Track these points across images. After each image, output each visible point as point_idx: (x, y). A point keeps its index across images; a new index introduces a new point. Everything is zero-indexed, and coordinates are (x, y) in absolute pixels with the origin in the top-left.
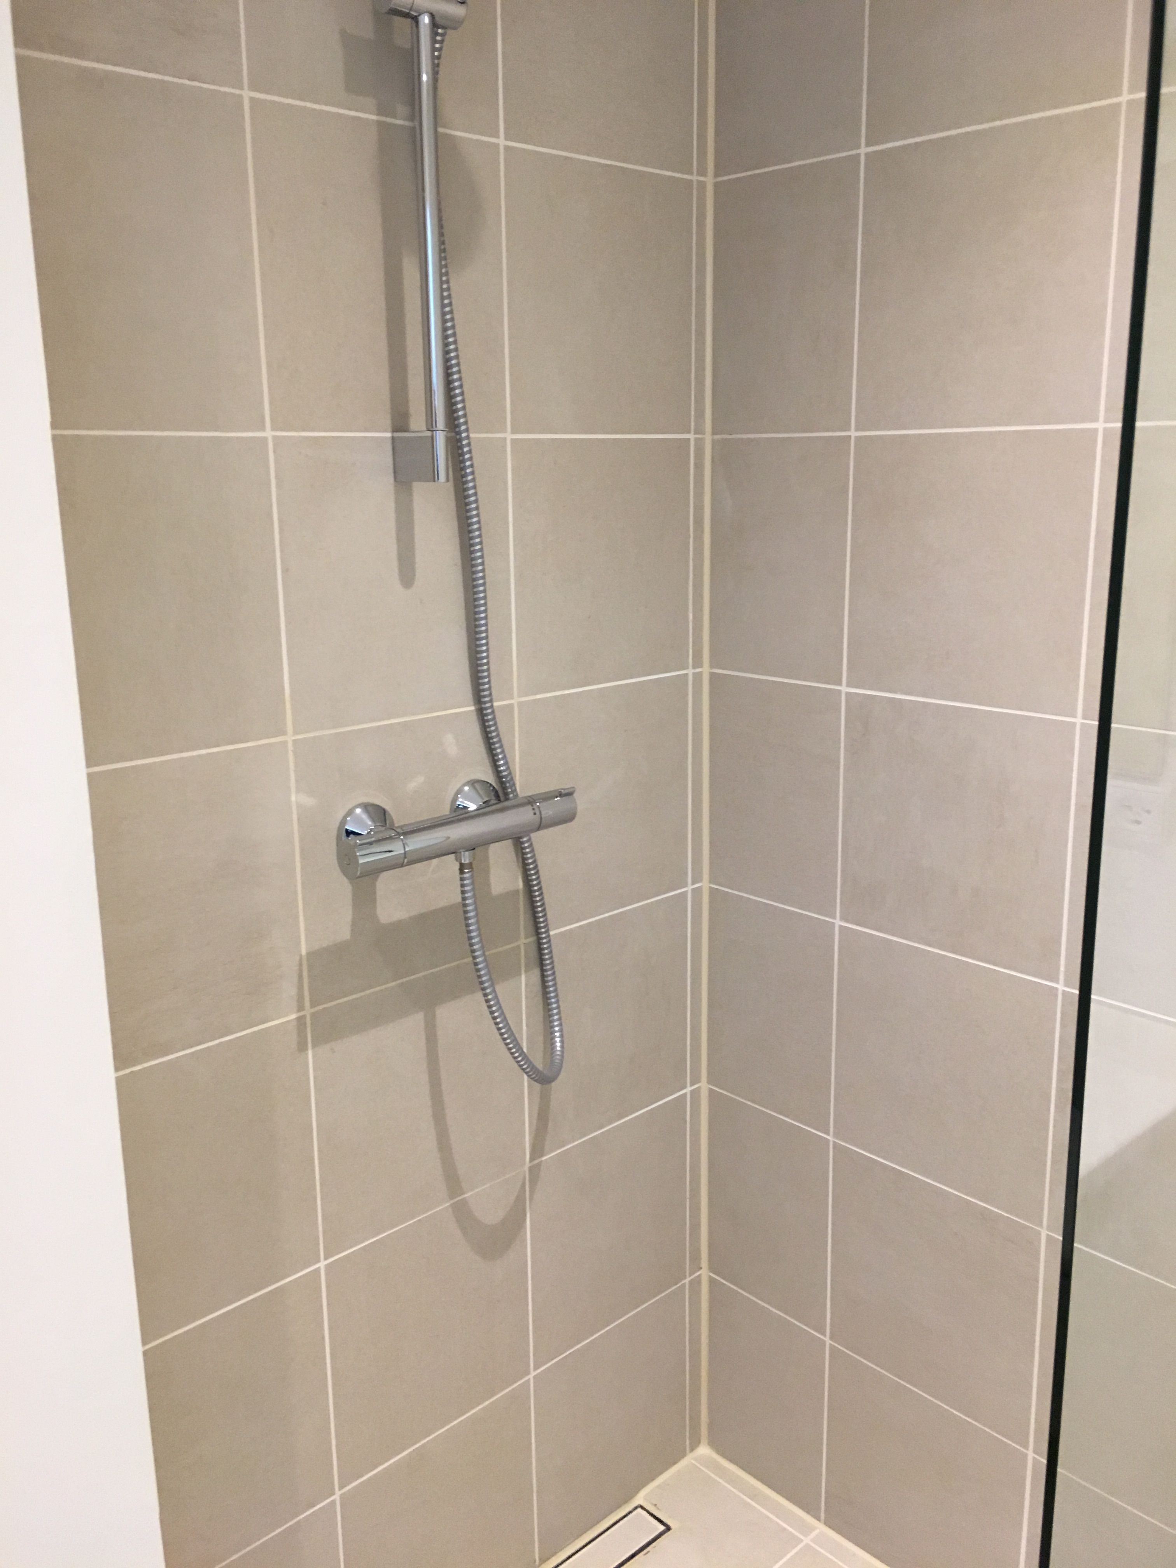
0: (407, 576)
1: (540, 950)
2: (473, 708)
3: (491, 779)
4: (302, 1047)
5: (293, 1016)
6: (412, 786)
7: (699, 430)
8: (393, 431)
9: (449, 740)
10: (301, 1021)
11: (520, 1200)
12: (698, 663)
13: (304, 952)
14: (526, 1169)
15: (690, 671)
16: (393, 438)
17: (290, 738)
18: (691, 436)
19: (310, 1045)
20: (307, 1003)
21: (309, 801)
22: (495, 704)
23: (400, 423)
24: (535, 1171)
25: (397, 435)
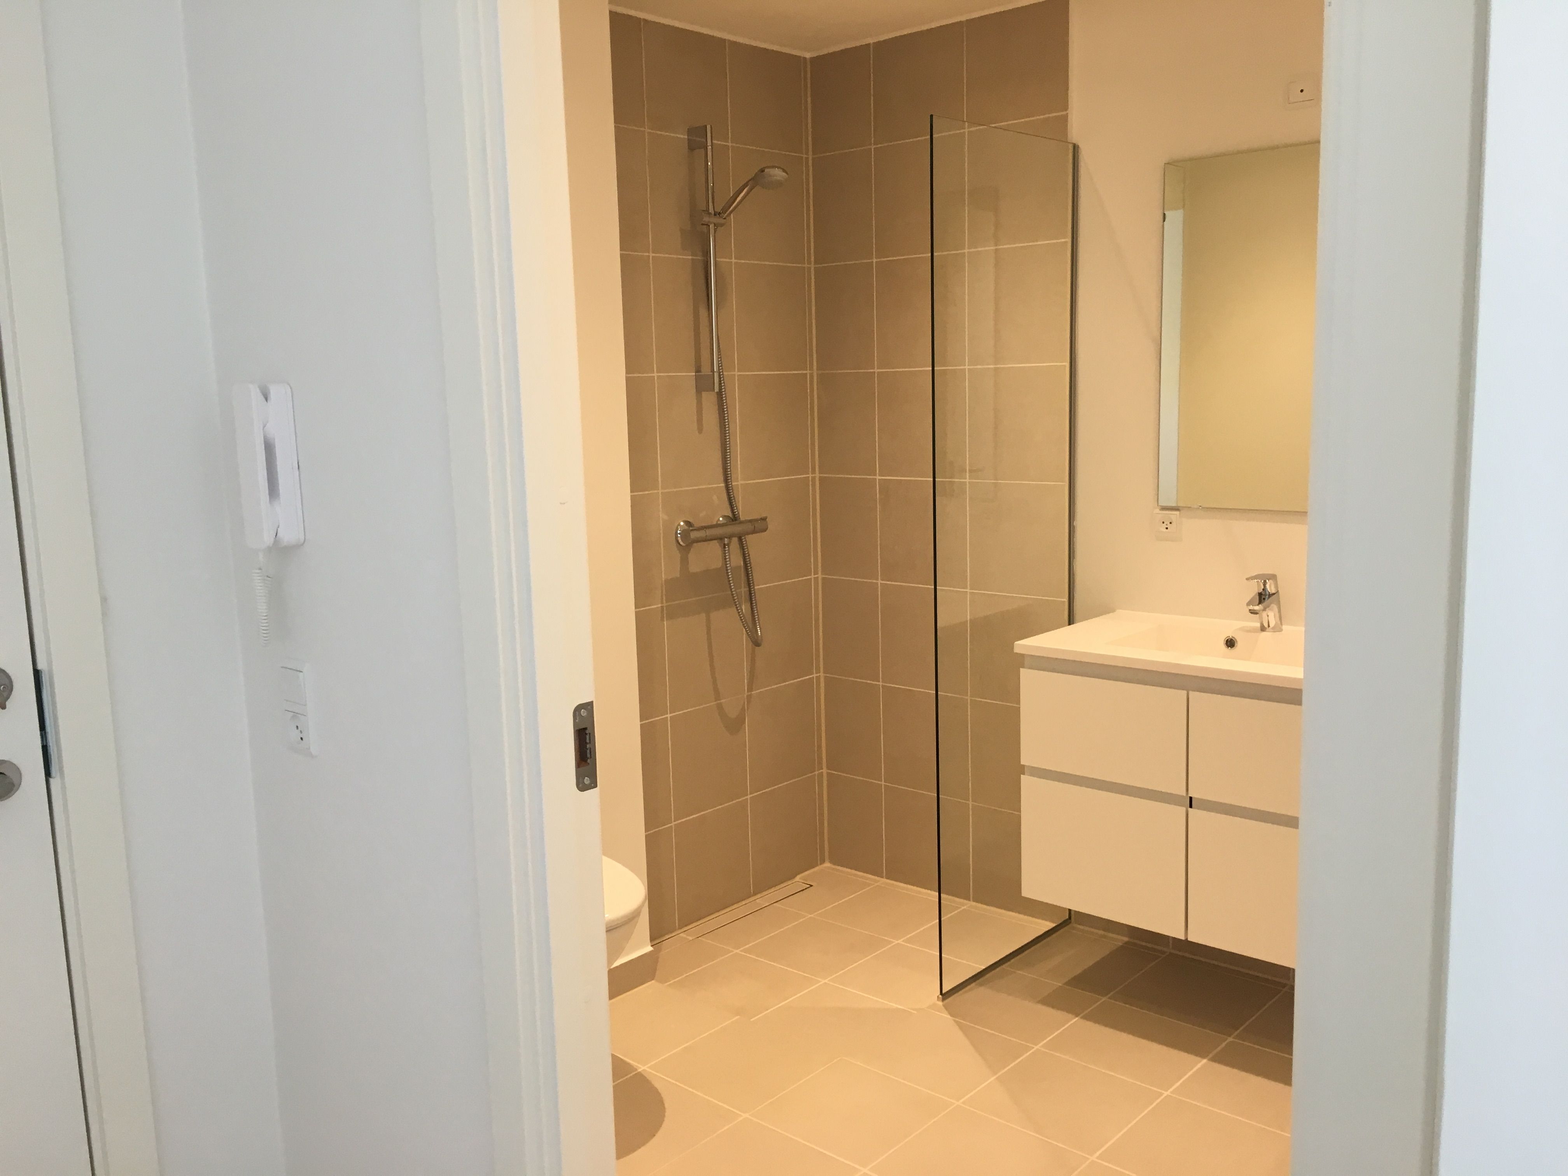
0: (700, 430)
1: (750, 594)
2: (723, 485)
3: (730, 515)
4: (662, 620)
5: (660, 605)
6: (701, 515)
7: (811, 368)
8: (696, 373)
9: (715, 497)
10: (662, 607)
11: (743, 709)
12: (814, 472)
13: (663, 580)
14: (745, 696)
15: (810, 475)
16: (695, 375)
17: (660, 491)
18: (808, 372)
19: (665, 619)
20: (664, 601)
21: (666, 517)
22: (733, 484)
23: (698, 370)
24: (749, 697)
25: (697, 374)
